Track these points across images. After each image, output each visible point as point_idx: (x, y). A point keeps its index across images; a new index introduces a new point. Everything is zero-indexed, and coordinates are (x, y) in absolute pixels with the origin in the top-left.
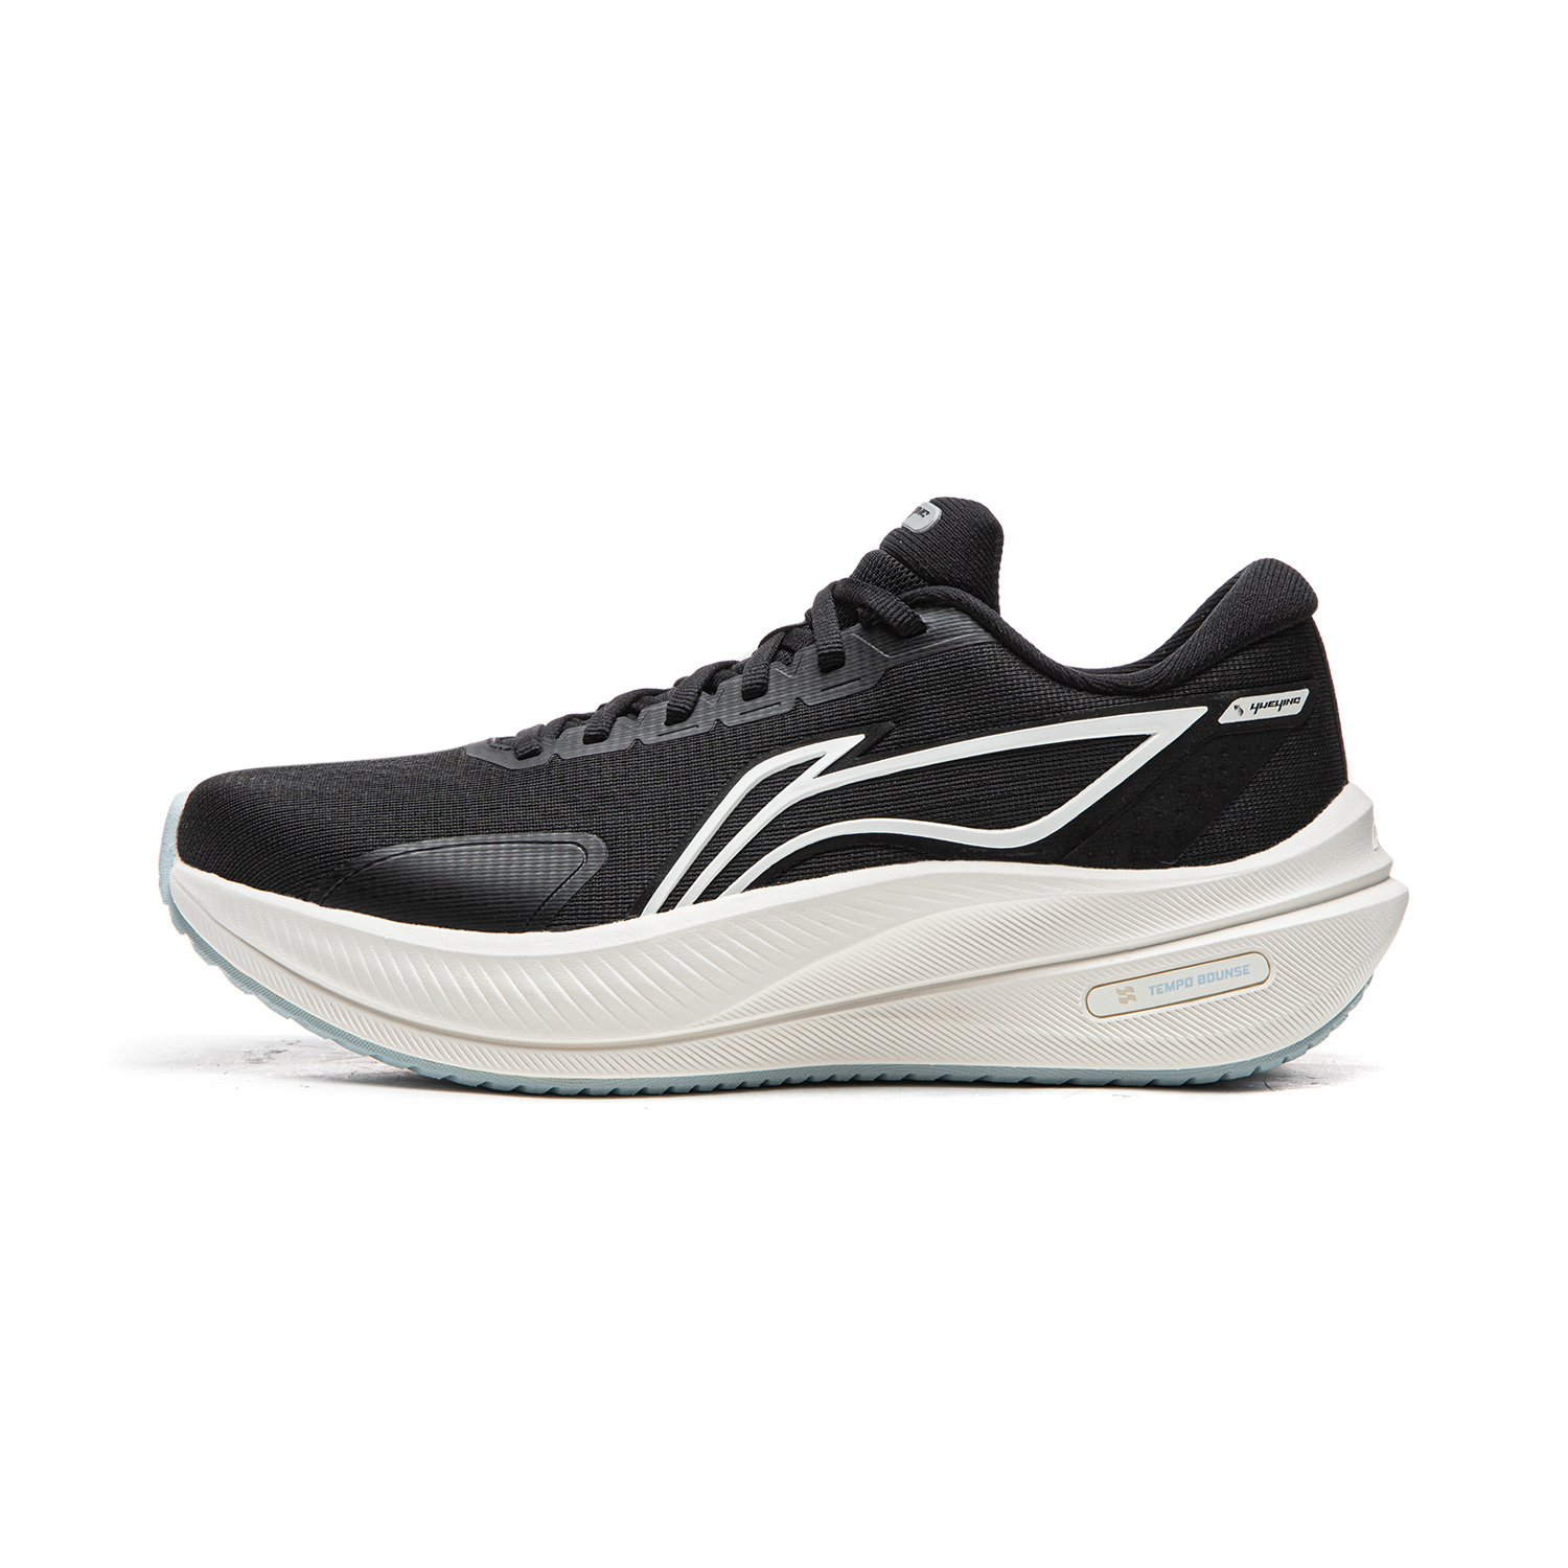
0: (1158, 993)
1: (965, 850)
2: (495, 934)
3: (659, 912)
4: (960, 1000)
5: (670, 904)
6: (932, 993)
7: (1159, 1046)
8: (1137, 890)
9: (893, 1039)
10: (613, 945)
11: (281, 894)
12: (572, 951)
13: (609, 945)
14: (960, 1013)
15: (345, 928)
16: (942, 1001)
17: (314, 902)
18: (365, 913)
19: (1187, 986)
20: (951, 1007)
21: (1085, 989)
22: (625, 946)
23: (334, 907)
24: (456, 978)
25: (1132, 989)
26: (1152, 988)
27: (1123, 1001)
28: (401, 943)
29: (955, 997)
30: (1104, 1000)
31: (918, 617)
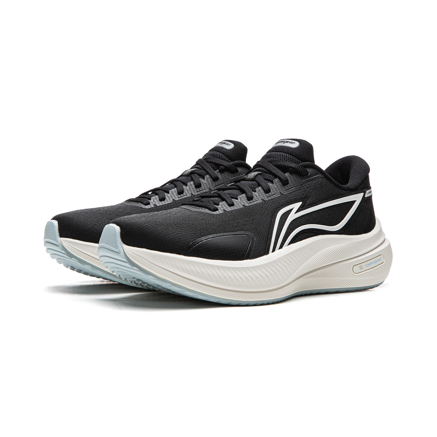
0: (367, 266)
1: (327, 232)
2: (236, 261)
3: (272, 252)
4: (325, 272)
5: (274, 250)
6: (319, 270)
7: (365, 280)
8: (360, 240)
9: (312, 283)
10: (268, 262)
11: (171, 253)
12: (259, 265)
13: (266, 262)
14: (325, 275)
15: (197, 262)
16: (321, 272)
17: (183, 255)
18: (199, 257)
19: (372, 264)
20: (323, 274)
21: (353, 266)
22: (270, 262)
23: (190, 256)
24: (232, 274)
25: (361, 266)
26: (366, 265)
27: (361, 269)
28: (214, 265)
29: (324, 271)
30: (357, 269)
31: (307, 170)
